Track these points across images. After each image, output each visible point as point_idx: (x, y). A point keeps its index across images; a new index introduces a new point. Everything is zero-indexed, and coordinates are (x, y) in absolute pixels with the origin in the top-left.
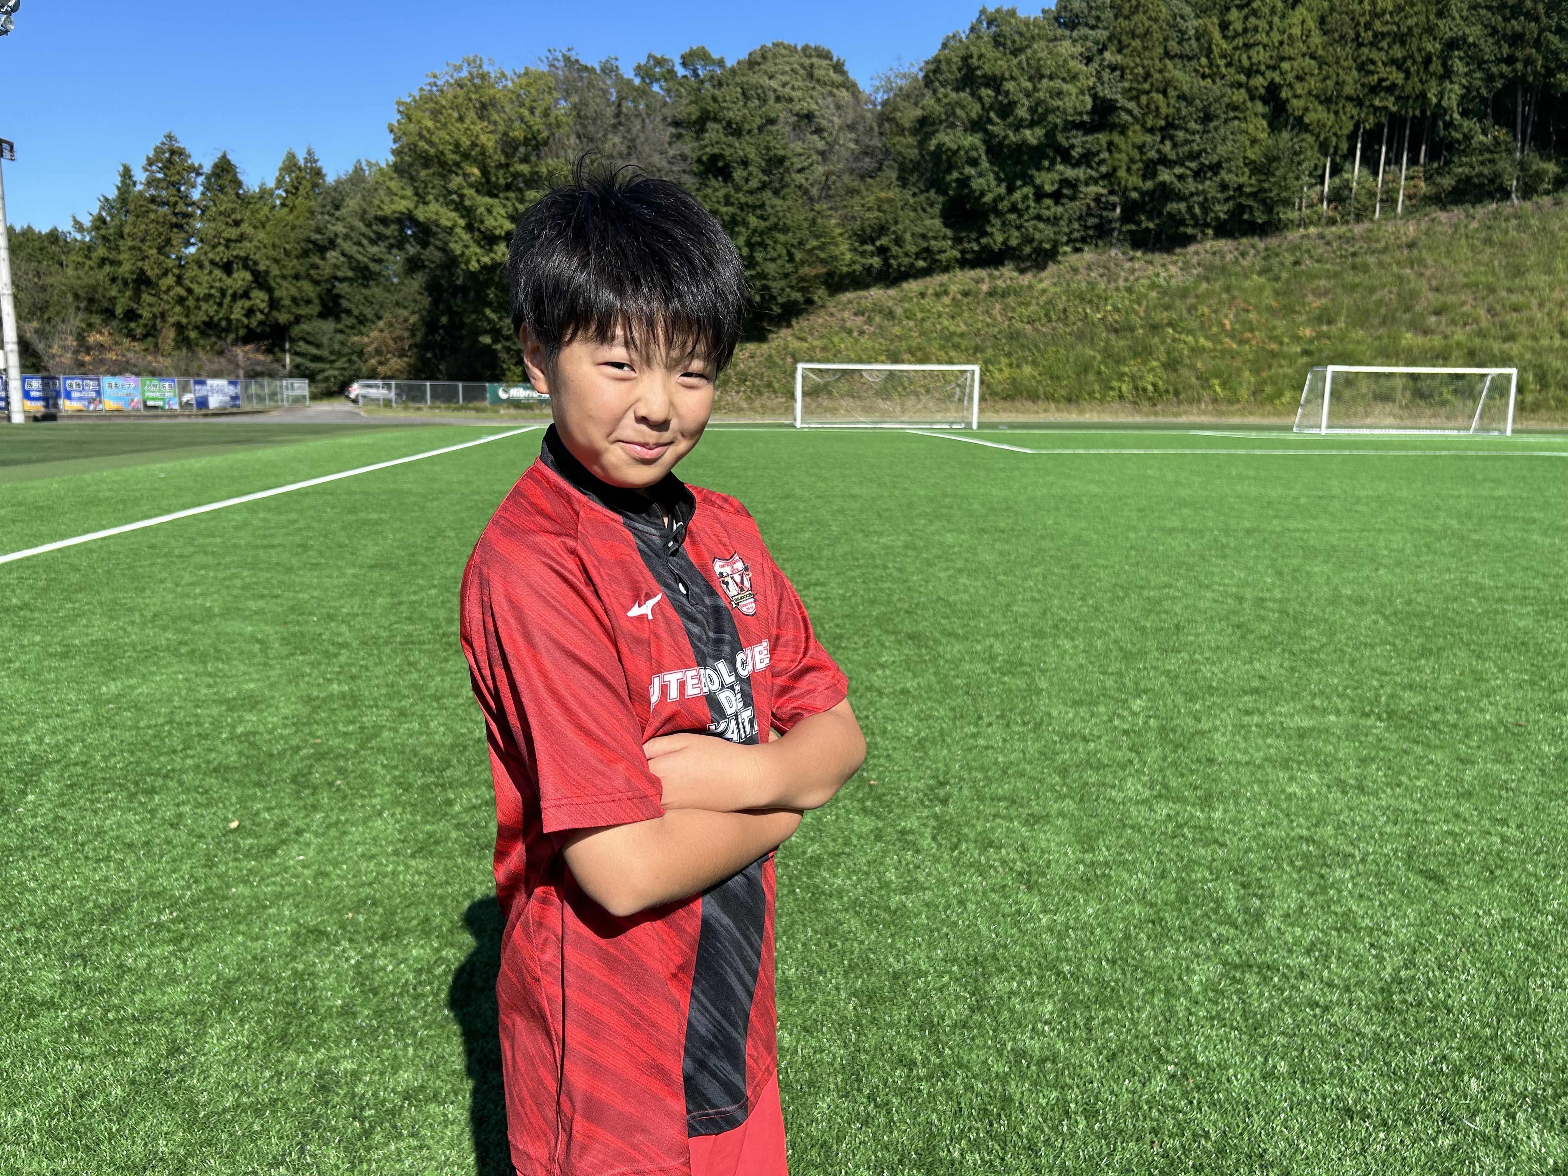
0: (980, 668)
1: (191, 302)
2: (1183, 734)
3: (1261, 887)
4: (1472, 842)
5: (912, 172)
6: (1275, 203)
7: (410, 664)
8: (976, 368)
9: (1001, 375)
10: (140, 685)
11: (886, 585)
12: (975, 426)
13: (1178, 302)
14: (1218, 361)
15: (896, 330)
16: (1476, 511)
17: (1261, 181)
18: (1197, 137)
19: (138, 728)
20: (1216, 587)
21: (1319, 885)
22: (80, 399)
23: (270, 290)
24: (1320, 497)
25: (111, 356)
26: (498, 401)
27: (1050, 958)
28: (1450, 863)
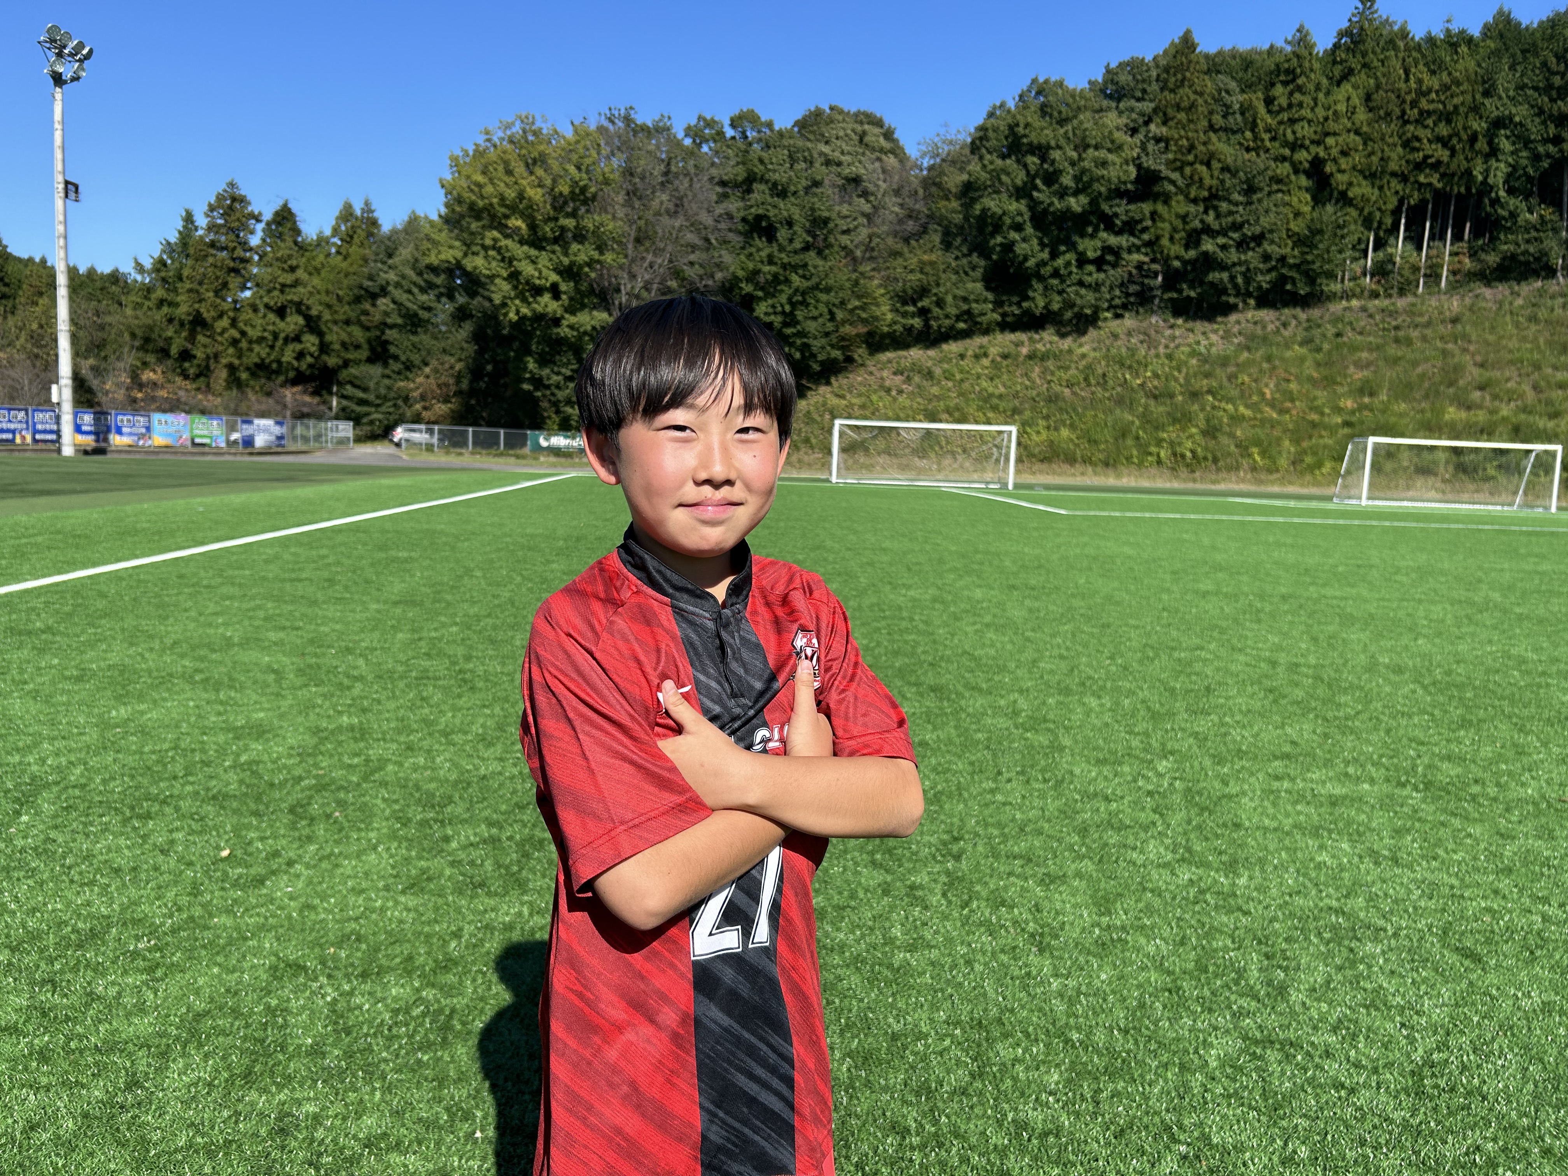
0: (1002, 723)
1: (244, 344)
2: (1209, 797)
3: (1286, 959)
4: (1511, 920)
5: (956, 235)
6: (1319, 275)
7: (423, 699)
8: (1013, 429)
9: (1039, 437)
10: (150, 710)
11: (912, 637)
12: (1010, 487)
13: (1218, 371)
14: (1258, 430)
15: (935, 390)
16: (1519, 585)
17: (1303, 253)
18: (1241, 208)
19: (142, 753)
20: (1249, 651)
21: (1347, 959)
22: (130, 434)
23: (320, 334)
24: (1359, 566)
25: (163, 393)
26: (538, 448)
27: (1059, 1024)
28: (1488, 941)
